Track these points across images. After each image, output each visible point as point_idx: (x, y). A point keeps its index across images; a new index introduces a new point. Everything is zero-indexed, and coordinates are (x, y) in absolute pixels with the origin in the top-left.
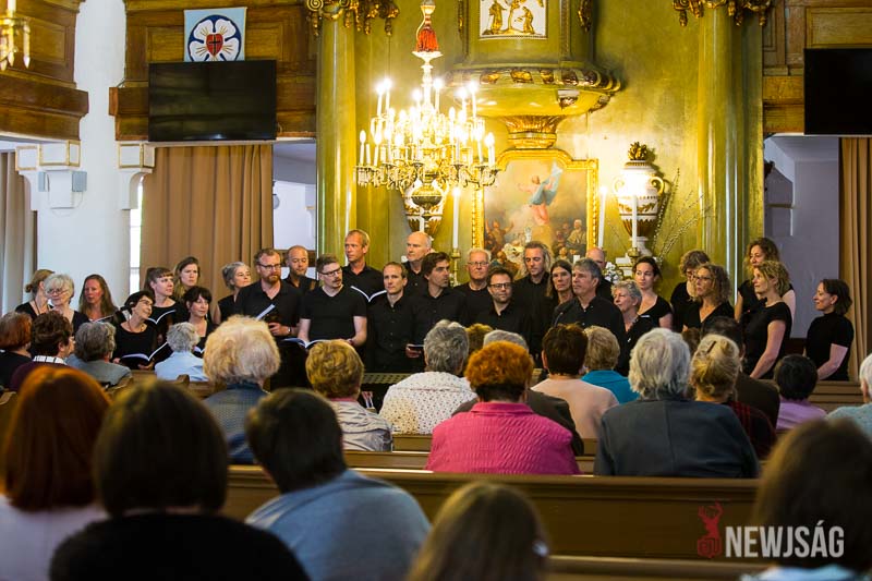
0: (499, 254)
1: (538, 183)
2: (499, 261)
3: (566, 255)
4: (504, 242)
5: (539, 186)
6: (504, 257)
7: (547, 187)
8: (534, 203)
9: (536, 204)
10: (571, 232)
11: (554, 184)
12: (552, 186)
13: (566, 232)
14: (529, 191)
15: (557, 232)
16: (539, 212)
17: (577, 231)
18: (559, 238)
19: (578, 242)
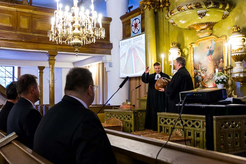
1: (209, 48)
2: (198, 76)
5: (209, 49)
7: (211, 49)
8: (208, 55)
9: (209, 55)
10: (219, 64)
11: (213, 47)
12: (212, 49)
13: (218, 64)
14: (206, 51)
15: (215, 64)
16: (209, 58)
17: (221, 63)
18: (216, 66)
19: (222, 67)
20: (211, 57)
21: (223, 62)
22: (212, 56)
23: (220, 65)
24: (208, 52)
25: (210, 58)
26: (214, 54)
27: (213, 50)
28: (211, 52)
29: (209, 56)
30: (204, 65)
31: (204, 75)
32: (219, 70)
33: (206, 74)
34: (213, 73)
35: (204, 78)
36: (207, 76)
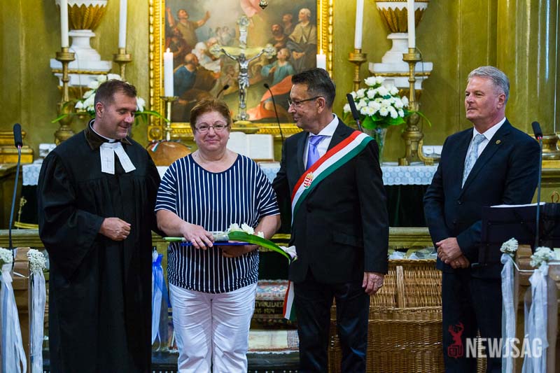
0: (189, 57)
2: (188, 67)
3: (287, 59)
4: (196, 41)
6: (195, 63)
10: (293, 27)
13: (287, 27)
15: (275, 27)
17: (304, 25)
18: (276, 35)
19: (305, 40)
21: (312, 20)
23: (298, 33)
31: (219, 68)
32: (294, 53)
33: (225, 65)
34: (261, 63)
35: (215, 82)
36: (232, 73)
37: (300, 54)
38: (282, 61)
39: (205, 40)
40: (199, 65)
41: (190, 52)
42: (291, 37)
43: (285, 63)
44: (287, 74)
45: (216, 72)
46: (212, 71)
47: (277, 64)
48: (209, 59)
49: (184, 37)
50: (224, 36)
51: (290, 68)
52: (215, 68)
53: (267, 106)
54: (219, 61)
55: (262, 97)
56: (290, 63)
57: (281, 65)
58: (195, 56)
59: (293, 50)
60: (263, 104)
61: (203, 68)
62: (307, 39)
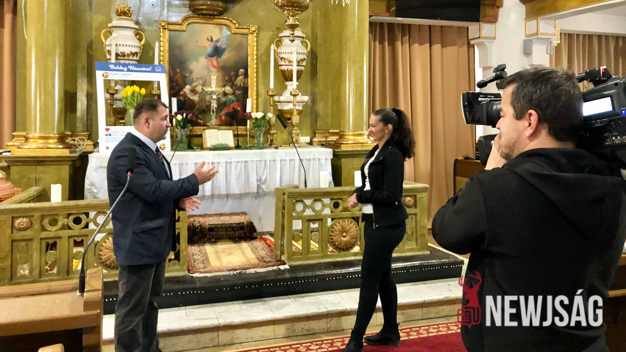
0: (182, 93)
1: (212, 41)
2: (182, 98)
4: (185, 85)
5: (213, 44)
6: (185, 95)
7: (218, 44)
9: (210, 57)
10: (236, 78)
11: (224, 42)
12: (222, 44)
13: (233, 78)
14: (205, 47)
15: (227, 78)
16: (212, 62)
17: (241, 77)
18: (228, 82)
19: (242, 85)
20: (218, 62)
21: (246, 75)
22: (219, 59)
23: (240, 80)
24: (210, 50)
25: (215, 63)
26: (225, 56)
27: (223, 47)
28: (217, 52)
29: (214, 59)
30: (199, 77)
31: (198, 98)
32: (237, 91)
33: (201, 97)
34: (220, 96)
35: (195, 105)
36: (205, 101)
37: (240, 92)
38: (231, 95)
39: (190, 84)
40: (187, 97)
41: (182, 90)
42: (235, 83)
43: (232, 96)
44: (233, 102)
45: (196, 100)
46: (193, 100)
47: (228, 97)
48: (193, 94)
49: (179, 82)
50: (201, 82)
51: (234, 99)
52: (196, 98)
53: (223, 118)
54: (197, 95)
55: (220, 113)
56: (235, 96)
57: (230, 97)
58: (185, 92)
59: (236, 90)
60: (221, 117)
61: (190, 99)
62: (243, 84)
